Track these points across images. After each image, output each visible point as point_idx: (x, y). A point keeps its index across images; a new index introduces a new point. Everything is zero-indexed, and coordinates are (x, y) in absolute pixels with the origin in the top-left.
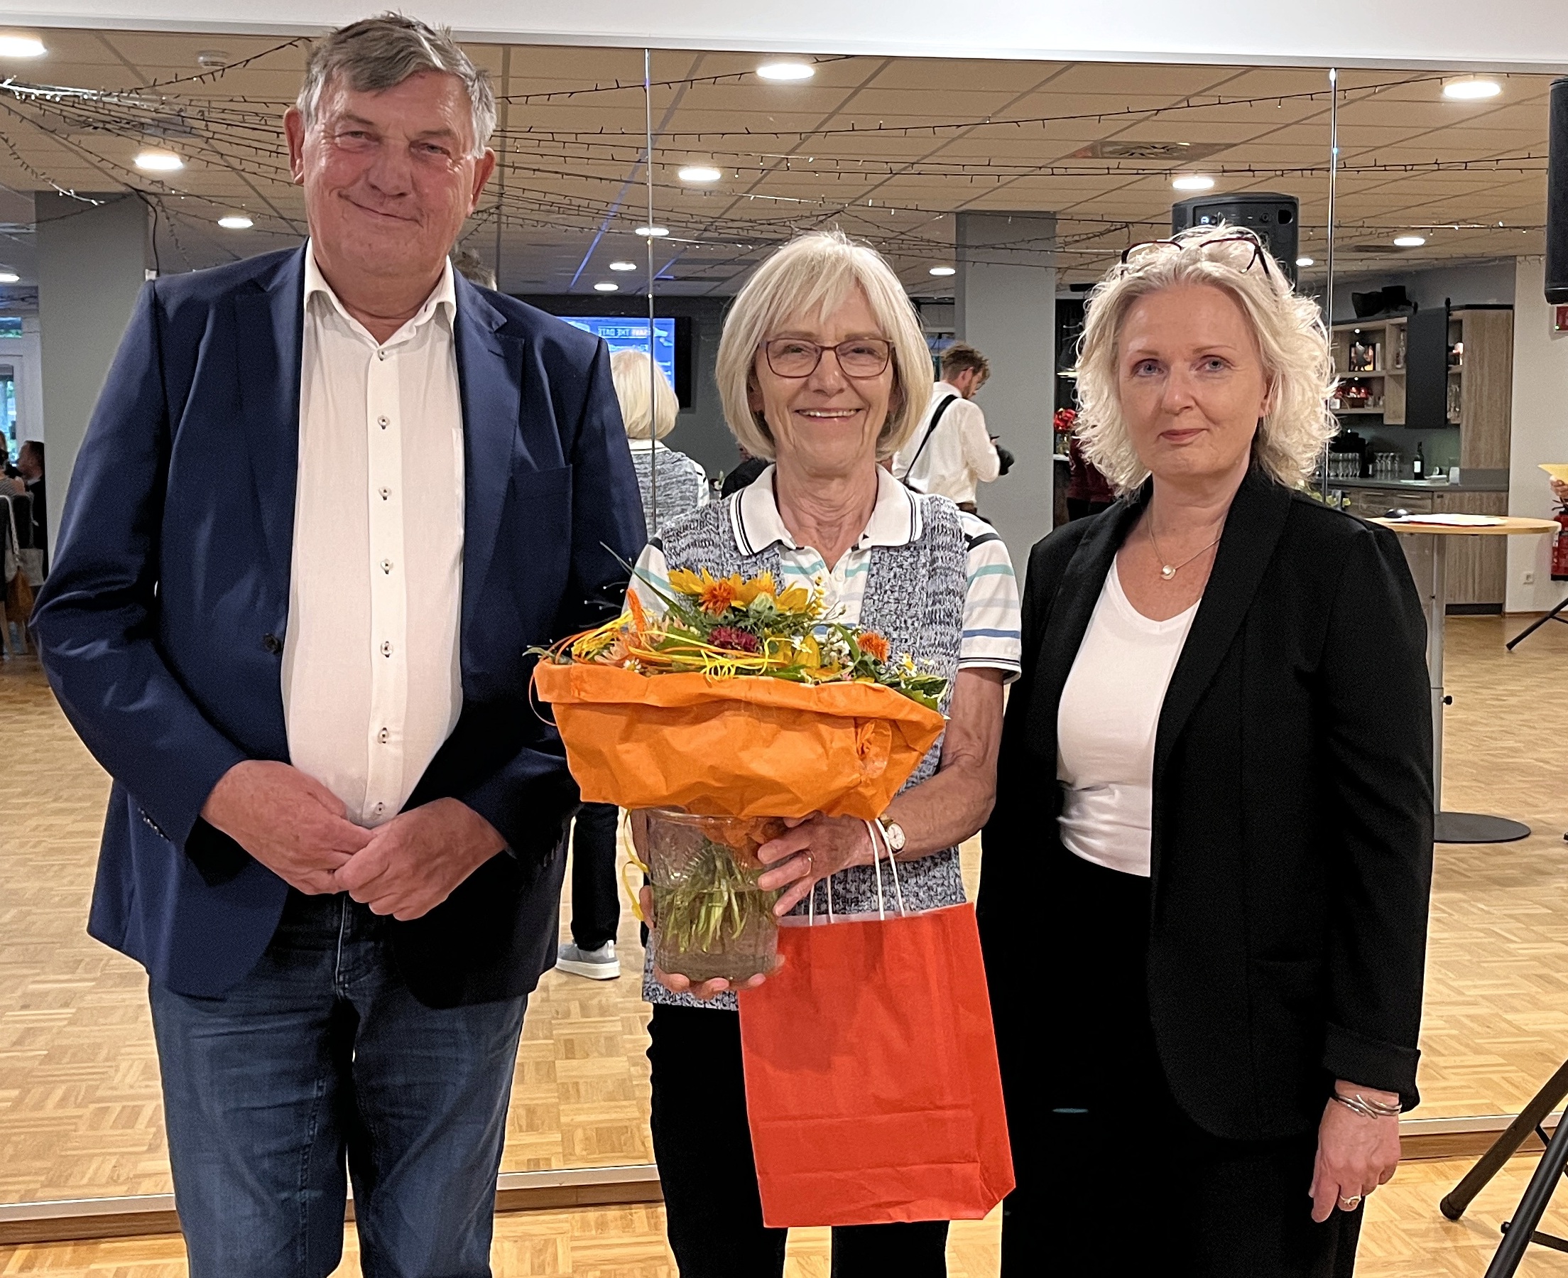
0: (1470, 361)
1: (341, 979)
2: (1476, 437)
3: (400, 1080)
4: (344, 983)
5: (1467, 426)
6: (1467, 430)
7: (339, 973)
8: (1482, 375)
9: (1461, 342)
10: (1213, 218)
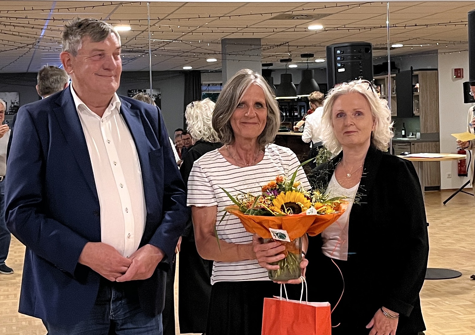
0: (422, 91)
2: (426, 120)
5: (422, 116)
6: (422, 118)
8: (427, 96)
9: (418, 83)
10: (342, 51)
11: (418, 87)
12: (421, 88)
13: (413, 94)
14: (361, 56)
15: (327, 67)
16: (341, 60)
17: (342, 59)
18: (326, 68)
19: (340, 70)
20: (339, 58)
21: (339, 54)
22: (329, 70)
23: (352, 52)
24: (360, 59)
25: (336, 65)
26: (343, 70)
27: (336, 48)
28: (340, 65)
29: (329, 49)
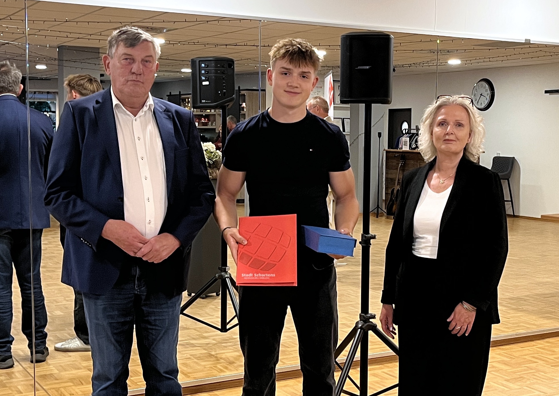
0: (248, 110)
1: (137, 289)
3: (153, 318)
4: (138, 289)
7: (136, 287)
9: (245, 102)
10: (206, 65)
11: (245, 106)
12: (247, 108)
13: (240, 112)
14: (224, 71)
15: (191, 78)
16: (205, 73)
17: (207, 72)
18: (190, 80)
19: (204, 83)
20: (203, 72)
21: (203, 67)
22: (193, 81)
23: (216, 66)
24: (223, 73)
25: (200, 78)
26: (207, 83)
27: (201, 62)
28: (204, 78)
29: (193, 62)
